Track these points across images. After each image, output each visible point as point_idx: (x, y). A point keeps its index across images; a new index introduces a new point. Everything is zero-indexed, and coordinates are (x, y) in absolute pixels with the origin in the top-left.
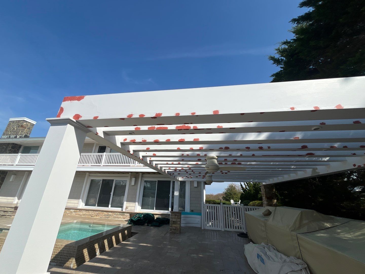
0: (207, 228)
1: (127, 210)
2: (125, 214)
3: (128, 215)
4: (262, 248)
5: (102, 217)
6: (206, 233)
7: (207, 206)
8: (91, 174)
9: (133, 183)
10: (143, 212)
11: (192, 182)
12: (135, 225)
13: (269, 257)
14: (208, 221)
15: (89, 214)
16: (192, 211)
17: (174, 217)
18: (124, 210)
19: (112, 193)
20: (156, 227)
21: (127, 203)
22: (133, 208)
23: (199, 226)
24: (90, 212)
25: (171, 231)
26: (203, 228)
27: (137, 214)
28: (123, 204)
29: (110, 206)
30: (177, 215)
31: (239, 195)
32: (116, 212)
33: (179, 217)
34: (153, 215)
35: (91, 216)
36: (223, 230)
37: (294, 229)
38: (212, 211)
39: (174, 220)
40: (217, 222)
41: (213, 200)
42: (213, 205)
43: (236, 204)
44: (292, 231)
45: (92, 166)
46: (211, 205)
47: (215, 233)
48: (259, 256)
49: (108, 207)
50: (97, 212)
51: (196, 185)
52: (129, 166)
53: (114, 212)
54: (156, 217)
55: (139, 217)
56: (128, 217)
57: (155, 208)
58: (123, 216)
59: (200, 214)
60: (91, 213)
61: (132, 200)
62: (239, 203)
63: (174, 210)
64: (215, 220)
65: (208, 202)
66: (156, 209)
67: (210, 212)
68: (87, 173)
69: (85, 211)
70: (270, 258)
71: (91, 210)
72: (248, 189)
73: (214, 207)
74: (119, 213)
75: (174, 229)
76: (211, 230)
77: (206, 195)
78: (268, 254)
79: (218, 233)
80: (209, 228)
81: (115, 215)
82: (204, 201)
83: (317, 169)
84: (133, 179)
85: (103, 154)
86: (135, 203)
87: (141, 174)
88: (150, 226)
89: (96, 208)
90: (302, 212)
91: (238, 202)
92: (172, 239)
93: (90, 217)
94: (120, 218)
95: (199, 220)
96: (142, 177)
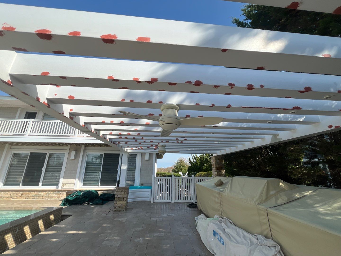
0: (156, 201)
1: (64, 187)
2: (62, 193)
3: (65, 193)
4: (219, 223)
5: (28, 198)
6: (156, 207)
7: (158, 179)
8: (13, 147)
9: (72, 157)
10: (84, 188)
11: (143, 154)
12: (71, 205)
13: (228, 236)
14: (158, 193)
15: (9, 195)
16: (142, 185)
17: (119, 193)
18: (60, 188)
19: (44, 169)
20: (99, 205)
21: (64, 179)
22: (72, 185)
23: (148, 199)
24: (11, 192)
25: (115, 209)
26: (152, 202)
27: (76, 192)
28: (58, 181)
29: (40, 184)
30: (124, 190)
31: (187, 167)
32: (49, 191)
33: (126, 193)
34: (96, 191)
35: (13, 198)
36: (173, 202)
37: (260, 201)
38: (163, 183)
39: (119, 196)
40: (167, 193)
41: (164, 173)
42: (164, 178)
43: (184, 175)
44: (258, 204)
45: (14, 135)
46: (162, 178)
47: (165, 206)
48: (215, 233)
49: (38, 185)
50: (21, 193)
51: (147, 157)
52: (69, 136)
53: (46, 191)
54: (100, 193)
55: (77, 196)
56: (64, 196)
57: (99, 183)
58: (59, 196)
59: (150, 187)
60: (12, 194)
61: (71, 175)
62: (187, 174)
63: (120, 186)
64: (165, 191)
65: (159, 175)
66: (101, 185)
67: (161, 185)
68: (7, 146)
69: (2, 192)
70: (232, 238)
71: (12, 191)
72: (195, 162)
73: (165, 179)
74: (53, 192)
75: (119, 207)
76: (161, 203)
77: (157, 169)
78: (228, 232)
79: (167, 205)
80: (159, 201)
81: (47, 195)
82: (155, 174)
83: (278, 135)
84: (73, 153)
85: (29, 121)
86: (75, 180)
87: (83, 146)
88: (92, 204)
89: (21, 187)
90: (268, 182)
91: (185, 173)
92: (115, 219)
93: (11, 199)
94: (54, 197)
95: (149, 193)
96: (85, 150)
